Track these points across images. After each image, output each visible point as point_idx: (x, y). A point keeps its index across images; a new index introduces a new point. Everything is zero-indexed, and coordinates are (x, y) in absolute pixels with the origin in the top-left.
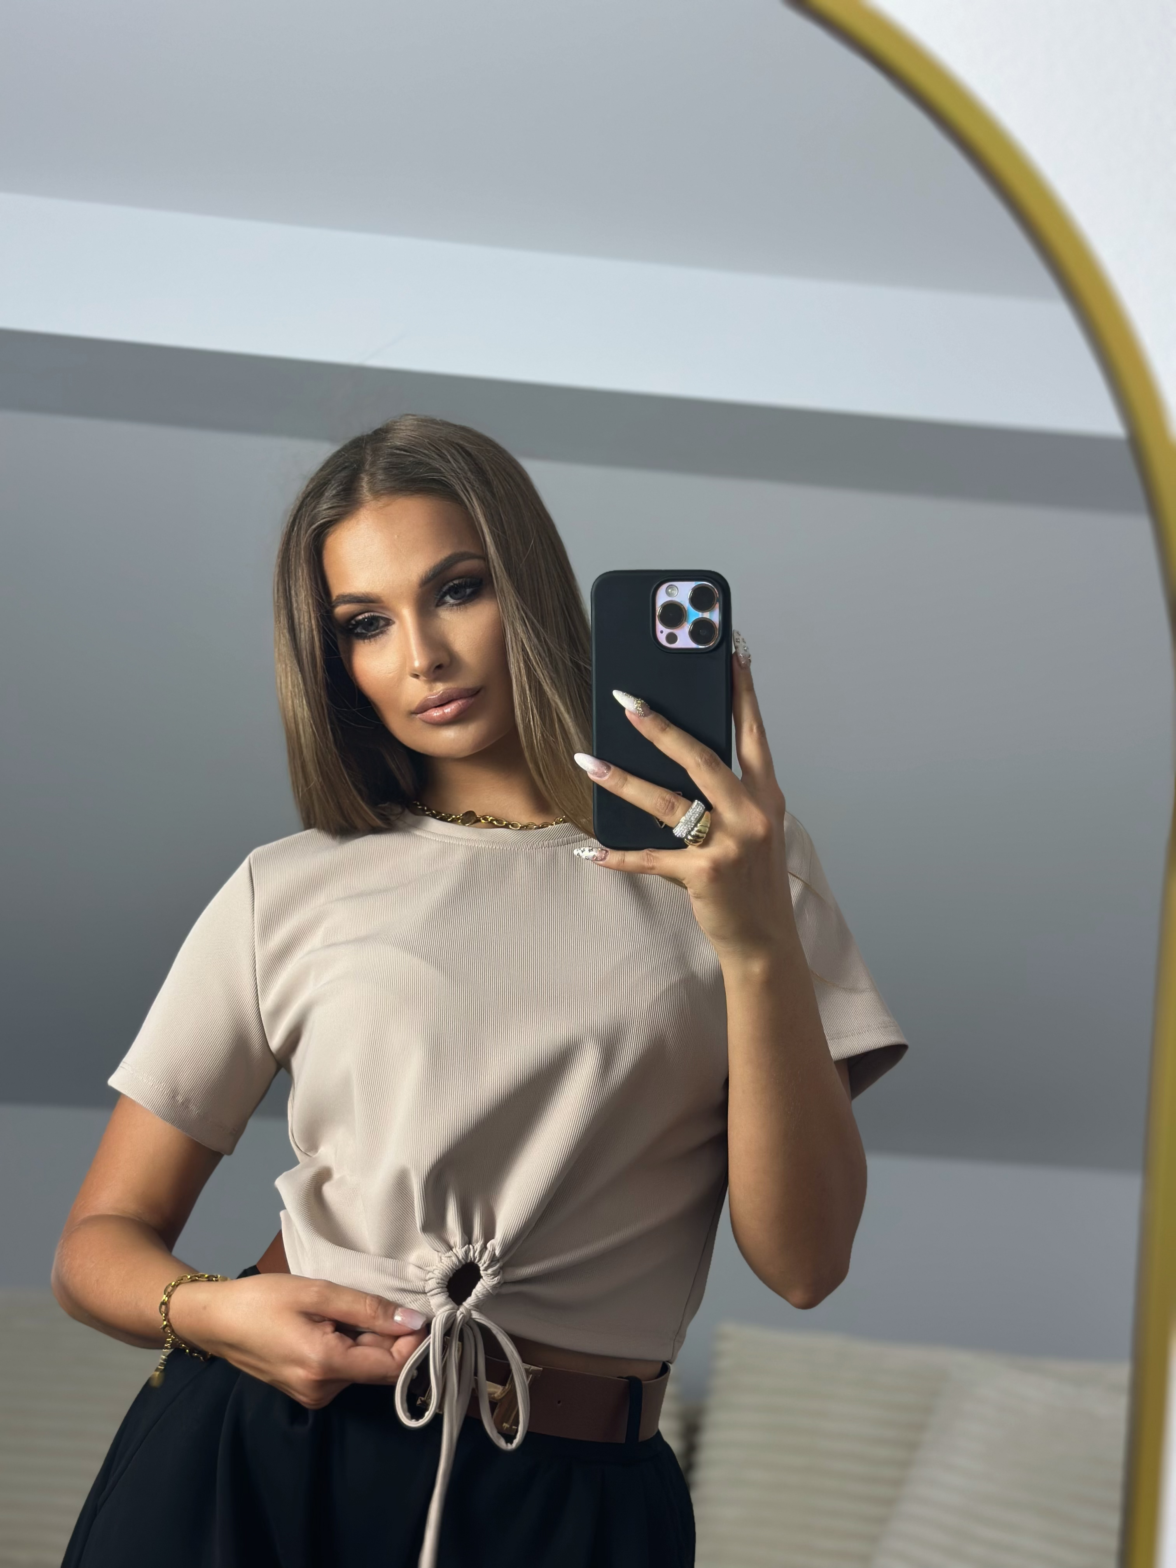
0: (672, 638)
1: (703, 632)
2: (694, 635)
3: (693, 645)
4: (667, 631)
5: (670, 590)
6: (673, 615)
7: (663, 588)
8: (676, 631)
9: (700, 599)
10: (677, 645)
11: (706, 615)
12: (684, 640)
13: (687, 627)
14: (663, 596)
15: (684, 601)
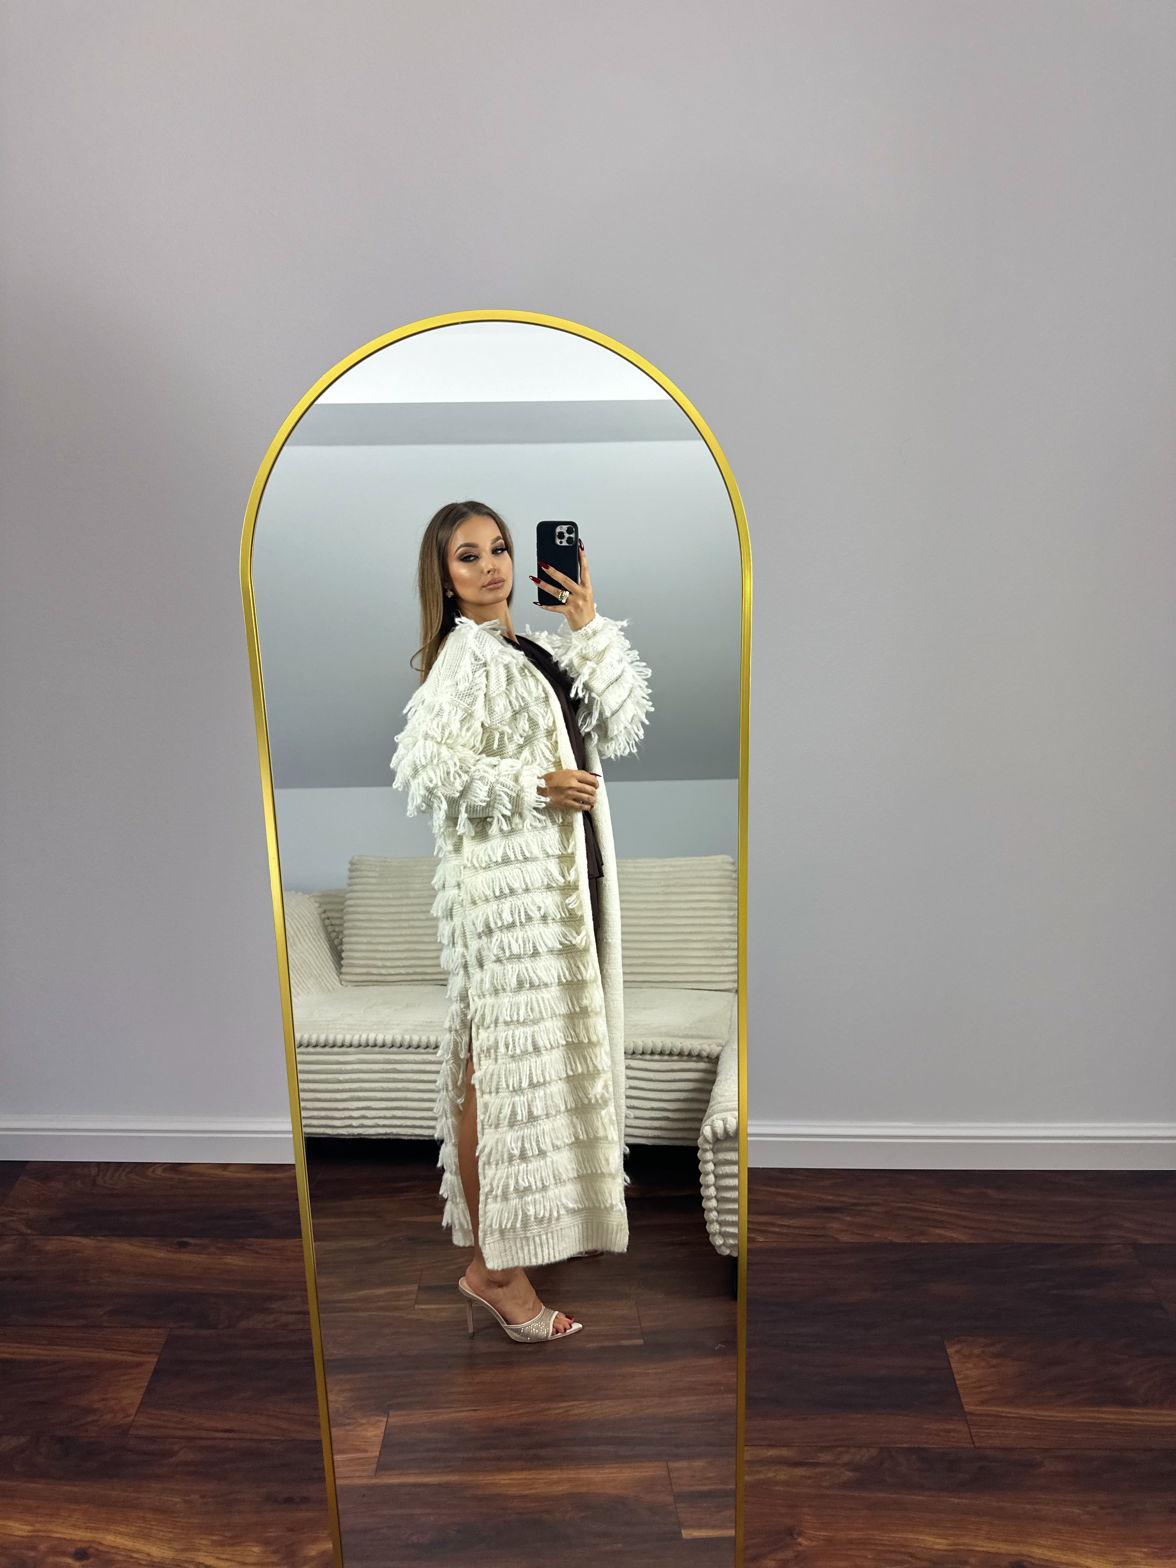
0: (561, 542)
1: (570, 541)
2: (568, 541)
3: (567, 545)
4: (560, 540)
6: (561, 535)
7: (559, 527)
8: (562, 540)
9: (569, 531)
10: (563, 545)
11: (572, 536)
12: (565, 544)
13: (566, 539)
14: (558, 530)
15: (565, 531)
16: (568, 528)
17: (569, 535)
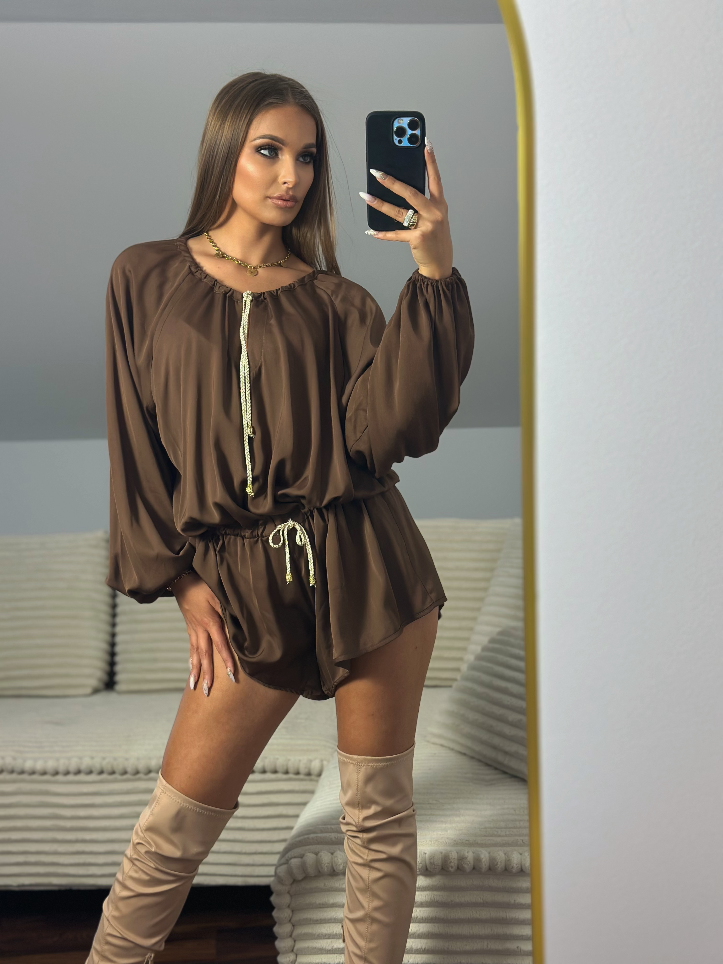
0: (400, 142)
1: (413, 139)
2: (410, 140)
3: (409, 145)
4: (398, 139)
5: (399, 121)
6: (401, 131)
7: (396, 121)
8: (401, 139)
9: (412, 126)
10: (402, 145)
12: (405, 143)
13: (406, 137)
14: (396, 124)
15: (406, 126)
16: (411, 121)
17: (414, 132)
